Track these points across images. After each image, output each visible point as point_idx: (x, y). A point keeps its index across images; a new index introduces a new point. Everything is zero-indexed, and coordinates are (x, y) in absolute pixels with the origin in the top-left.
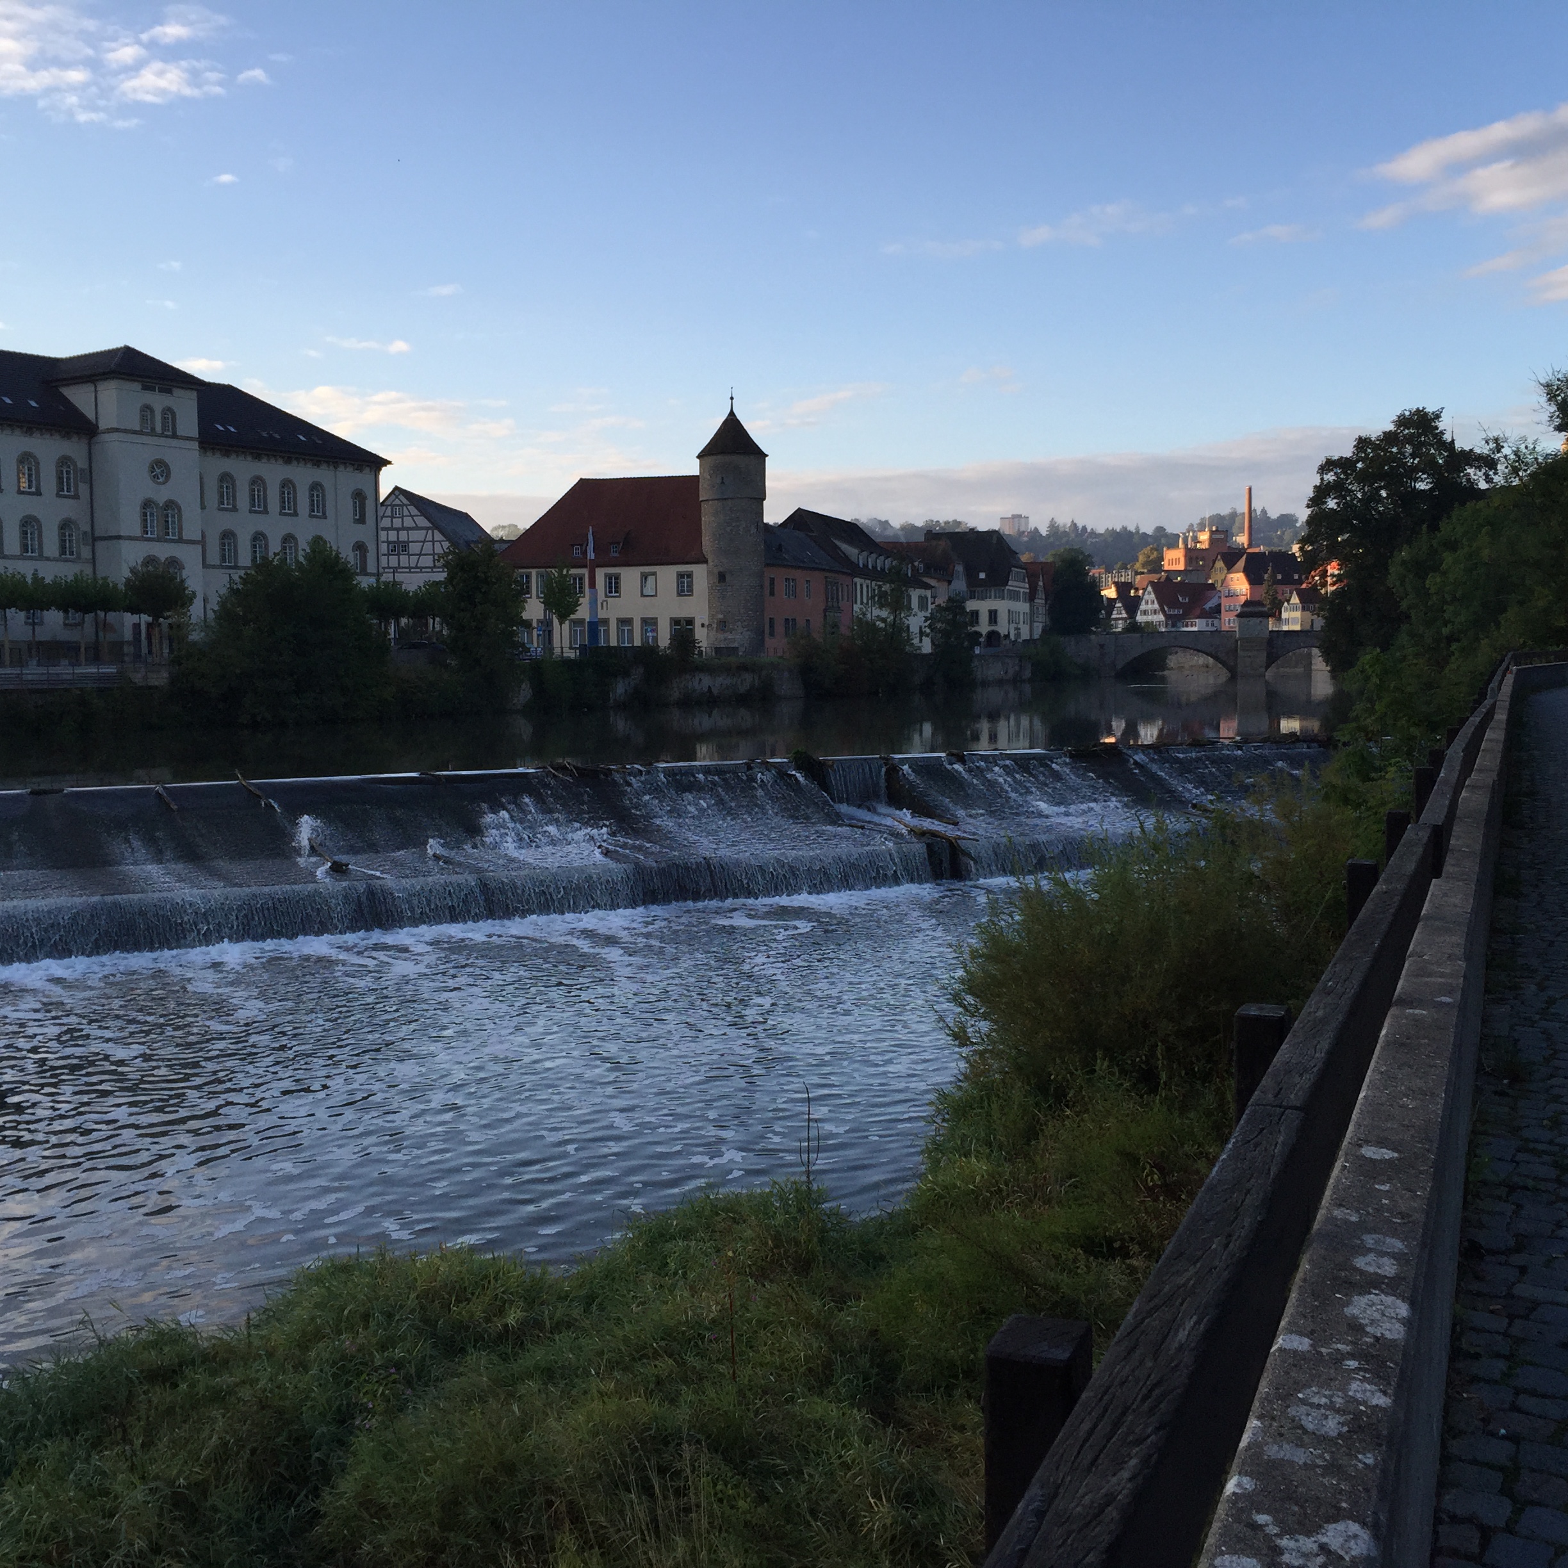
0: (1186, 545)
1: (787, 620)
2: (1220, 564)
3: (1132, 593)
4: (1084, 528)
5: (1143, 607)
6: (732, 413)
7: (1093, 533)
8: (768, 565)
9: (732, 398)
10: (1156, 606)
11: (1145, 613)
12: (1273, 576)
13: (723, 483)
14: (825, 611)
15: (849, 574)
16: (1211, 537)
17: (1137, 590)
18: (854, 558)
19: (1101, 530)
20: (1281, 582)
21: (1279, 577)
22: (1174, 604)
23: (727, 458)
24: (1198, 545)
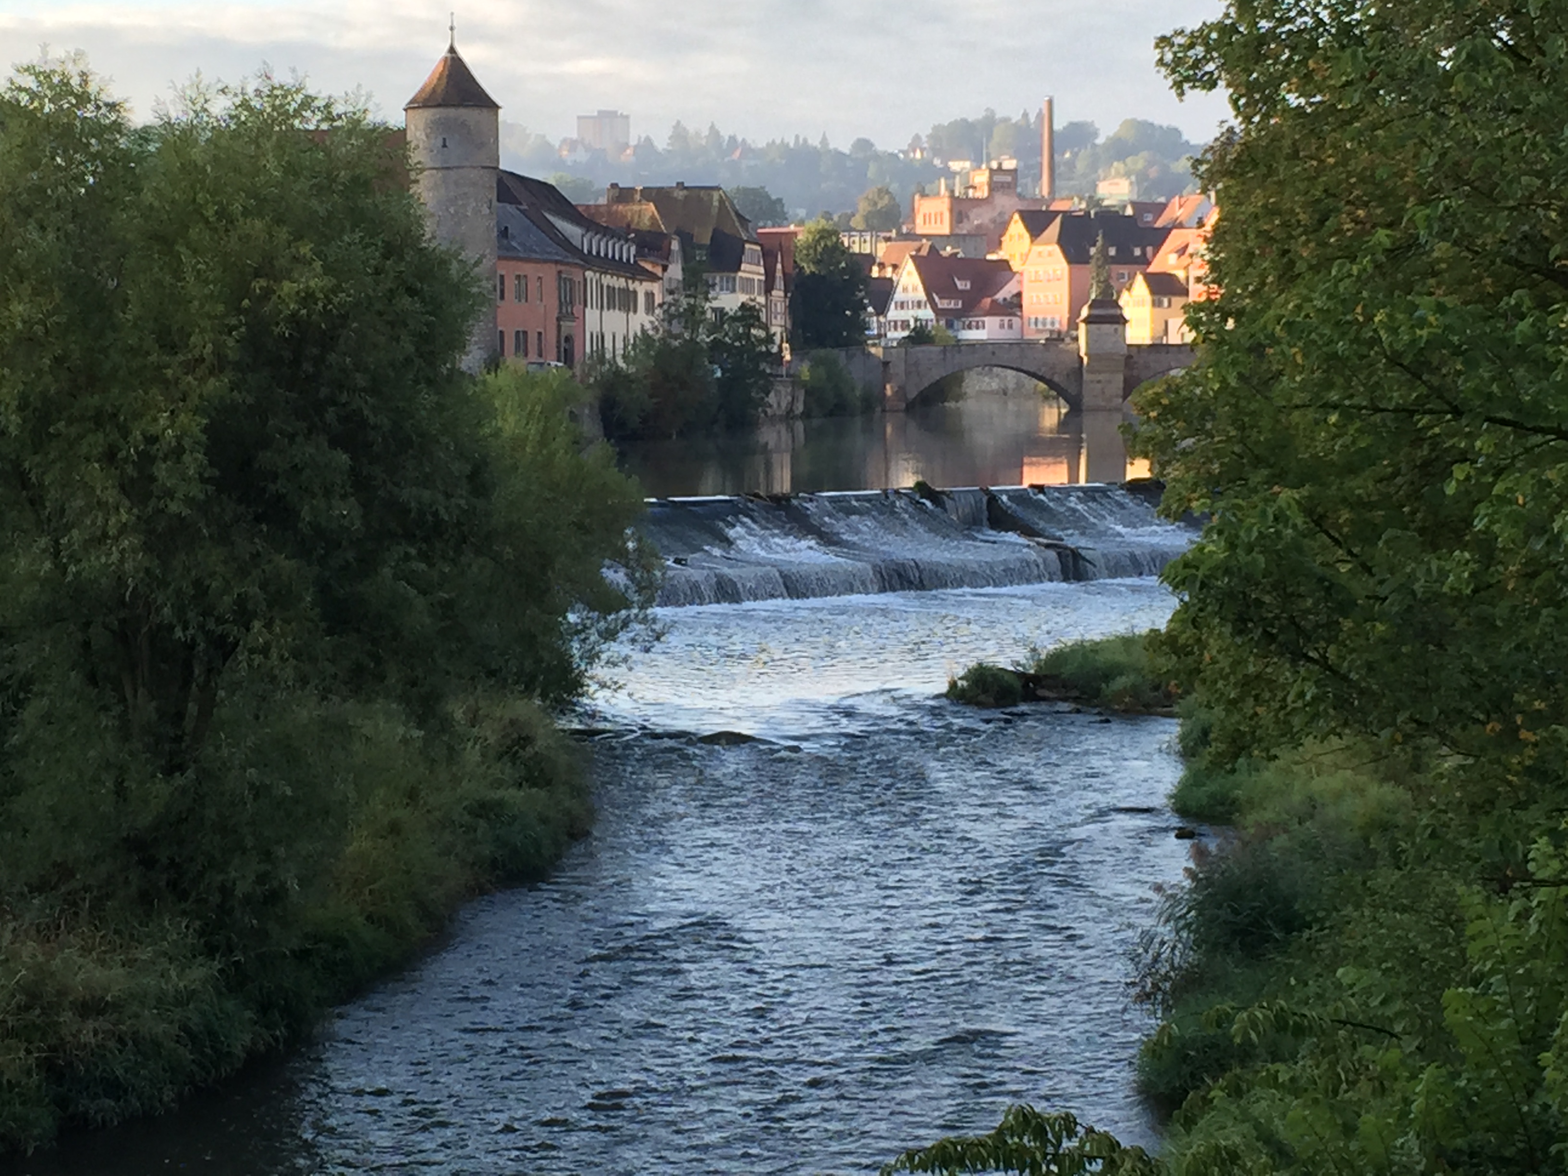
0: (952, 192)
1: (518, 332)
2: (1017, 227)
3: (875, 272)
4: (733, 139)
5: (899, 296)
6: (452, 50)
7: (748, 150)
8: (500, 258)
9: (452, 29)
10: (921, 295)
11: (902, 305)
12: (1104, 251)
13: (444, 146)
14: (559, 319)
15: (582, 267)
16: (991, 177)
17: (882, 266)
18: (576, 242)
19: (761, 143)
20: (1115, 260)
21: (1112, 252)
22: (949, 292)
23: (452, 112)
24: (971, 192)
